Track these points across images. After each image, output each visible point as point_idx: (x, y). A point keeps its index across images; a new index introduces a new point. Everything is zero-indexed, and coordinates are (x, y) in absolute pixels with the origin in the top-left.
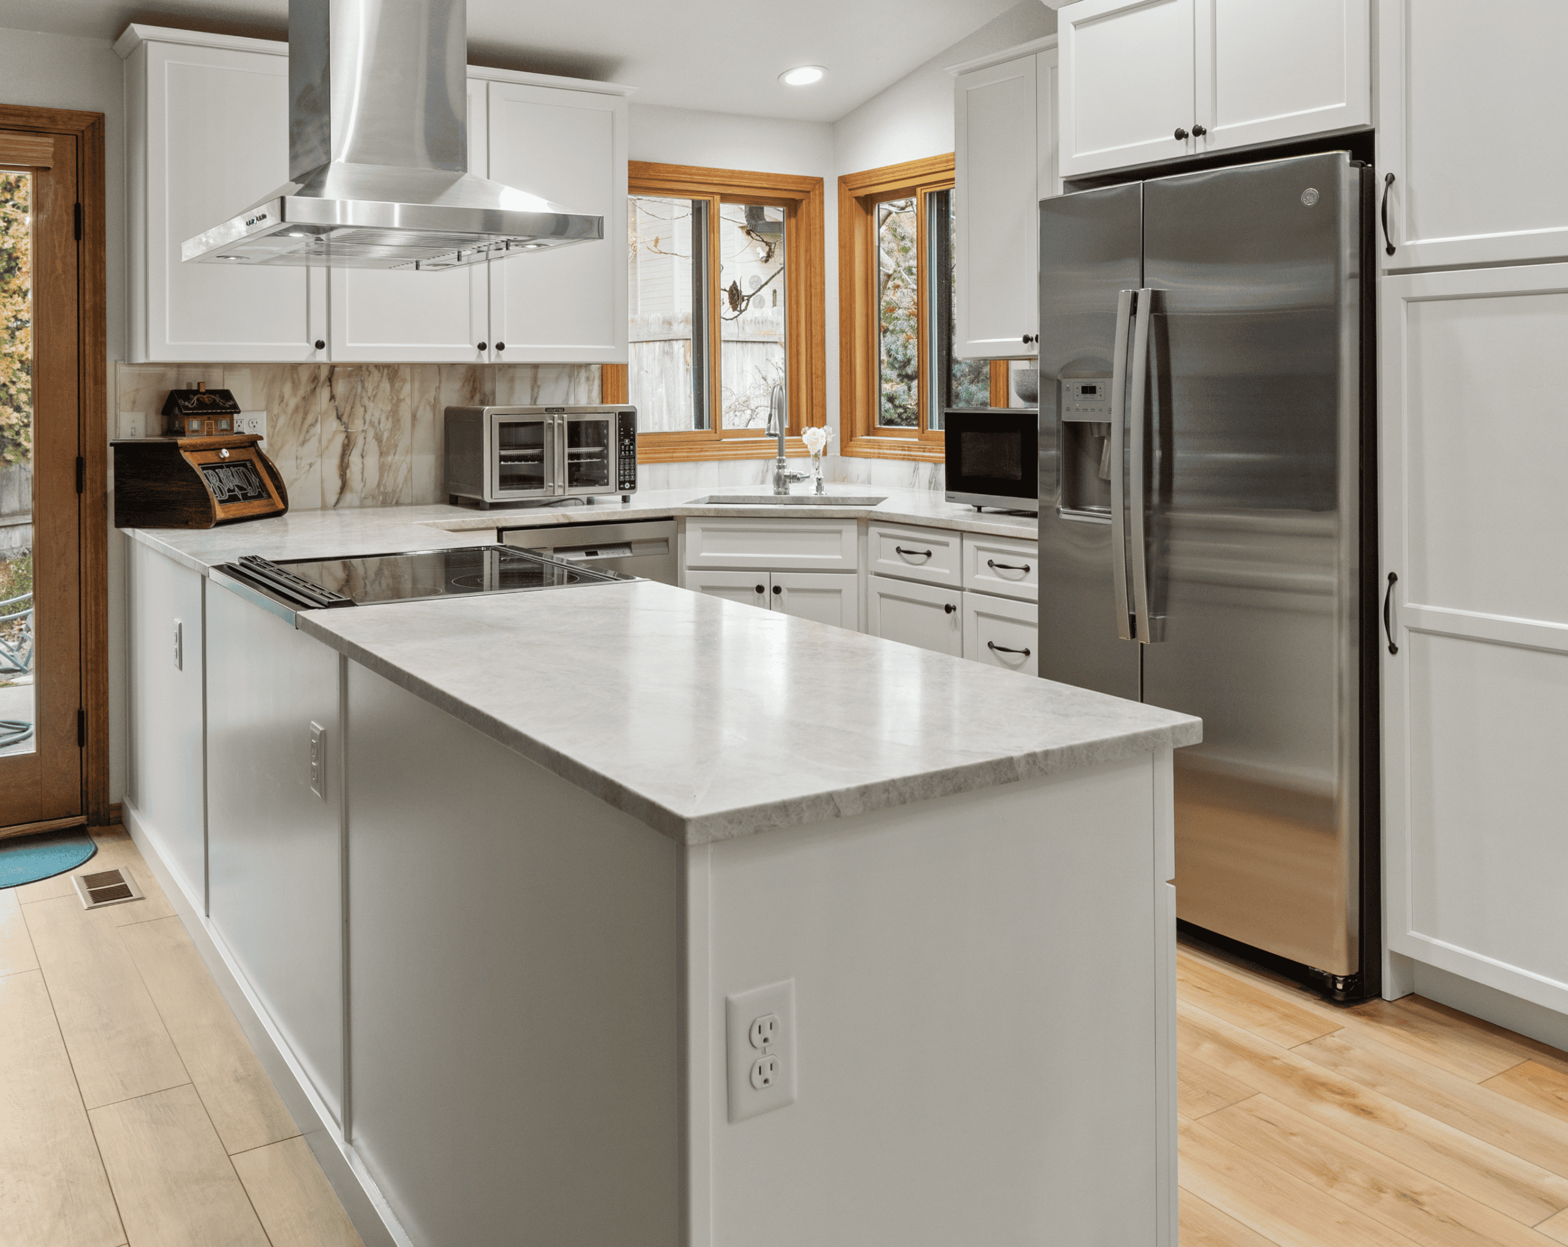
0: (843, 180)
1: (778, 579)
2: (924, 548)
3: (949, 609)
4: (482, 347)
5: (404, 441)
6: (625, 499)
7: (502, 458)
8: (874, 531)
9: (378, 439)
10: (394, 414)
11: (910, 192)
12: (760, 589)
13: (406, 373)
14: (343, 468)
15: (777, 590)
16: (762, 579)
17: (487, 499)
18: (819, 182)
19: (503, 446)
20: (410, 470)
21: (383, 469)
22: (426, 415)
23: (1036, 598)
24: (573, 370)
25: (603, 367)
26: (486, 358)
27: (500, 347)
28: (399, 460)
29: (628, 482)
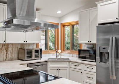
0: (61, 24)
1: (59, 68)
2: (78, 65)
3: (82, 72)
4: (24, 41)
5: (14, 52)
6: (40, 59)
7: (27, 55)
8: (70, 63)
9: (11, 52)
10: (12, 49)
11: (70, 25)
12: (57, 70)
13: (14, 44)
14: (6, 56)
15: (59, 70)
16: (57, 68)
17: (25, 60)
18: (58, 24)
19: (27, 53)
20: (14, 56)
21: (11, 56)
22: (16, 49)
23: (96, 72)
24: (33, 44)
25: (36, 44)
26: (25, 43)
27: (26, 41)
28: (13, 55)
29: (41, 57)
